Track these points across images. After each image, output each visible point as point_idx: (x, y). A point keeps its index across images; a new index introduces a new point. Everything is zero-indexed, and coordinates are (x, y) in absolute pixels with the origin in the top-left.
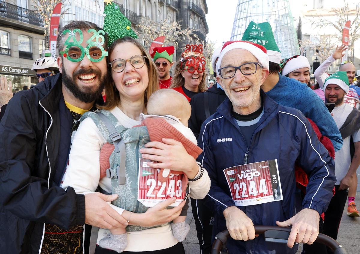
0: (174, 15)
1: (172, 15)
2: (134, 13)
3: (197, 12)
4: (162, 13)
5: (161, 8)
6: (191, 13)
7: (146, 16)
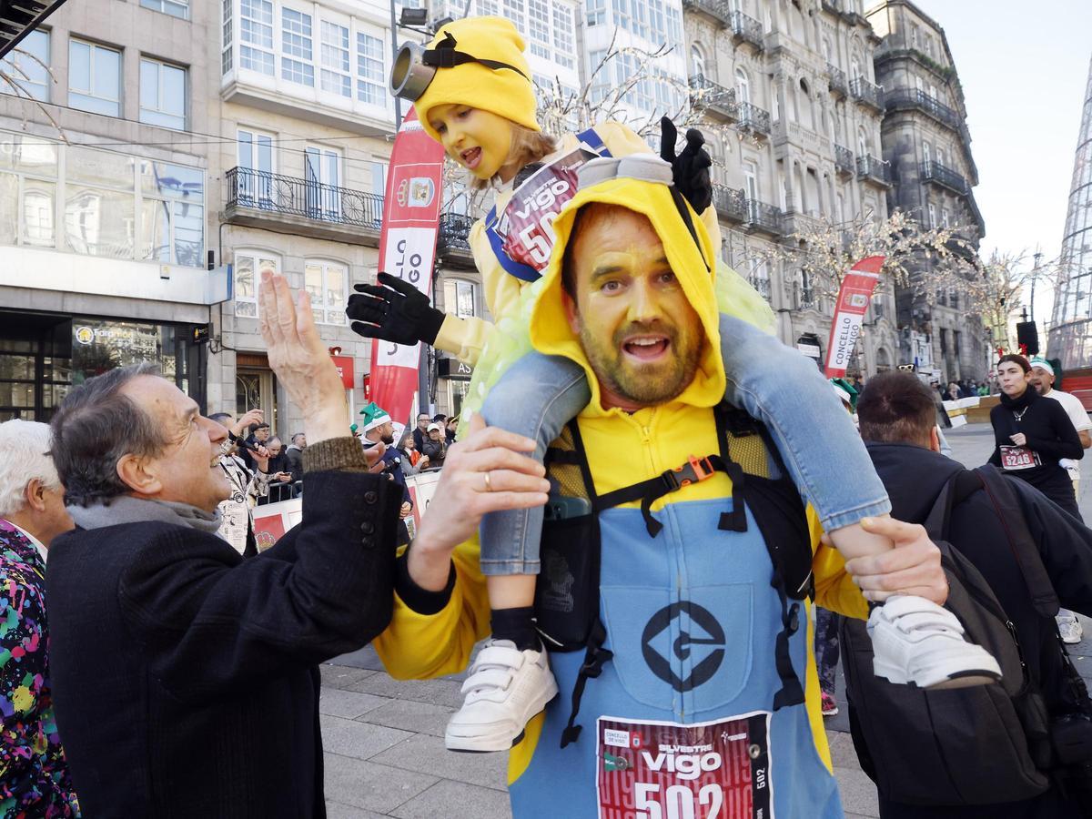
0: (880, 201)
1: (877, 201)
2: (772, 207)
3: (945, 184)
4: (848, 199)
5: (844, 188)
6: (930, 190)
7: (805, 212)
